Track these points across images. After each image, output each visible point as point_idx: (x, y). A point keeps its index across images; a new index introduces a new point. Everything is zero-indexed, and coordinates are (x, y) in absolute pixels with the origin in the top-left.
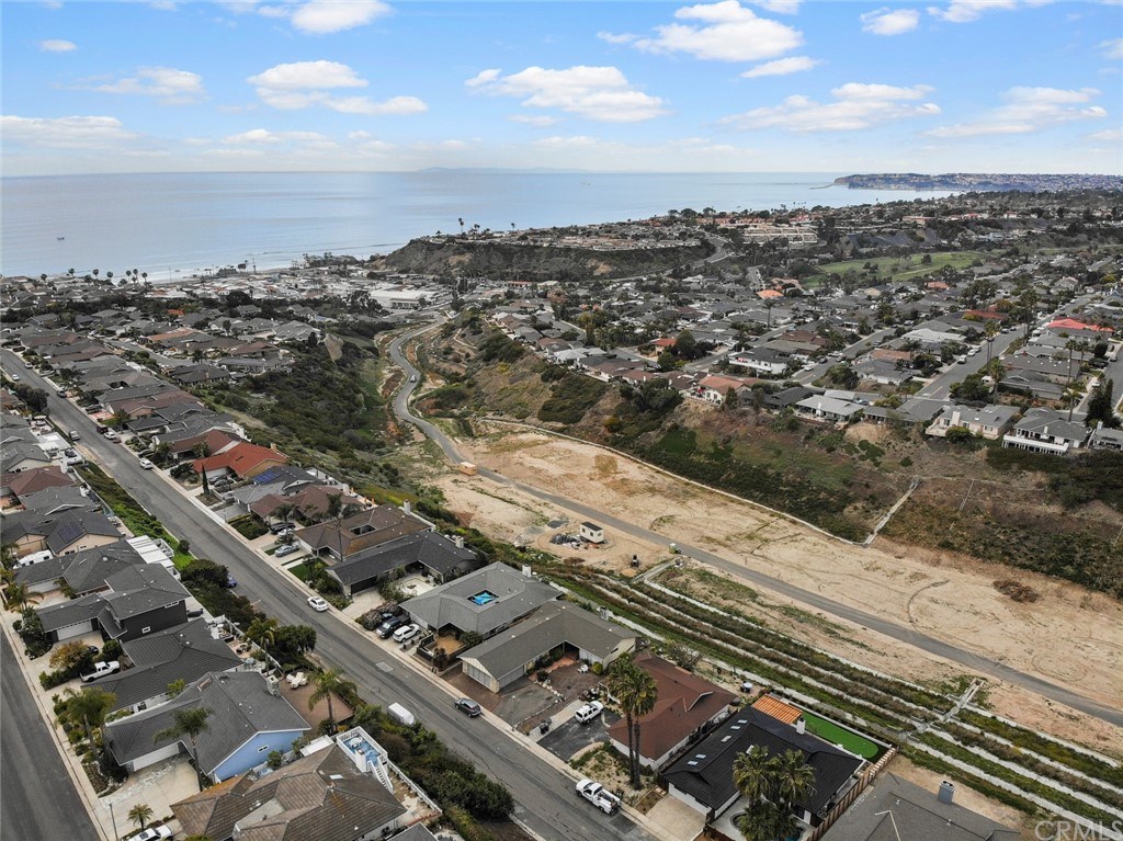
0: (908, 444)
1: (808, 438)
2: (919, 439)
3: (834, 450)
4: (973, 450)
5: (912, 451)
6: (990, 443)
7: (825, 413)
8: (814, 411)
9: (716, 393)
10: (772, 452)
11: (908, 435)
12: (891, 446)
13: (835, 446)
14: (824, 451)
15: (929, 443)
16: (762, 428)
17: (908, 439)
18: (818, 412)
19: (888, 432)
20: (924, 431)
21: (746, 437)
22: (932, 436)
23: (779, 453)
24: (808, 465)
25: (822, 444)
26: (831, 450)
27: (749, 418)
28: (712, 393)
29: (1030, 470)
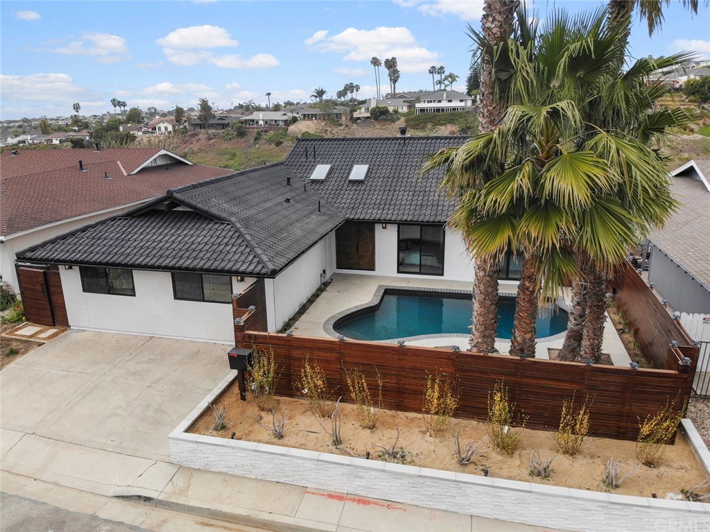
0: (342, 128)
1: (256, 139)
2: (350, 123)
3: (282, 143)
4: (394, 121)
5: (346, 131)
6: (404, 115)
7: (266, 122)
8: (257, 122)
9: (166, 124)
10: (227, 157)
11: (340, 122)
12: (328, 132)
13: (281, 140)
14: (273, 145)
15: (358, 124)
16: (213, 140)
17: (341, 125)
18: (261, 122)
19: (323, 123)
20: (352, 117)
21: (200, 150)
22: (358, 118)
23: (234, 155)
24: (261, 159)
25: (270, 141)
26: (278, 144)
27: (200, 136)
28: (162, 126)
29: (442, 125)
